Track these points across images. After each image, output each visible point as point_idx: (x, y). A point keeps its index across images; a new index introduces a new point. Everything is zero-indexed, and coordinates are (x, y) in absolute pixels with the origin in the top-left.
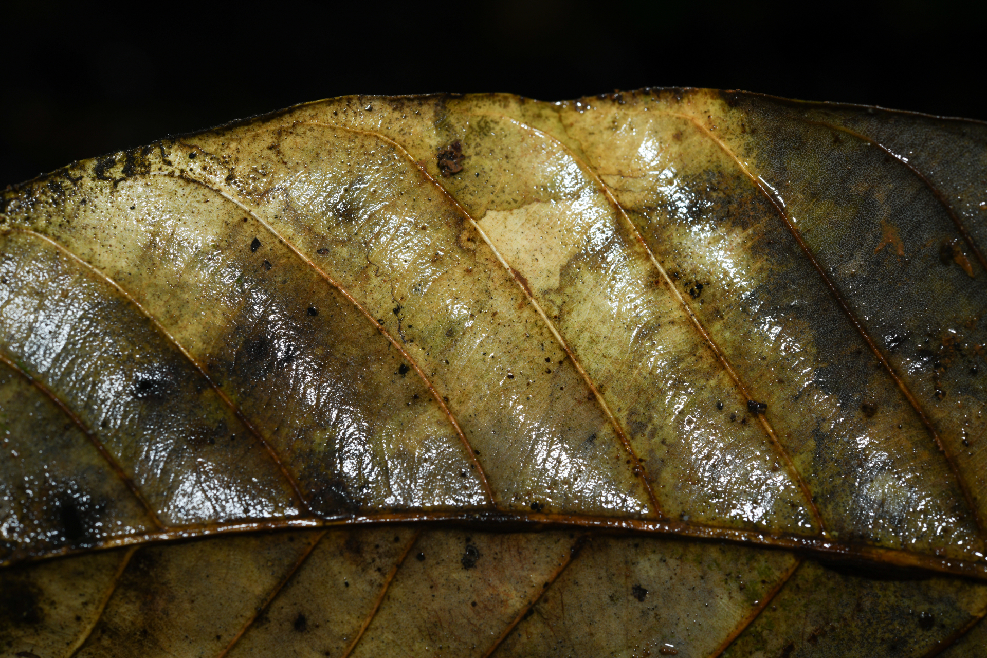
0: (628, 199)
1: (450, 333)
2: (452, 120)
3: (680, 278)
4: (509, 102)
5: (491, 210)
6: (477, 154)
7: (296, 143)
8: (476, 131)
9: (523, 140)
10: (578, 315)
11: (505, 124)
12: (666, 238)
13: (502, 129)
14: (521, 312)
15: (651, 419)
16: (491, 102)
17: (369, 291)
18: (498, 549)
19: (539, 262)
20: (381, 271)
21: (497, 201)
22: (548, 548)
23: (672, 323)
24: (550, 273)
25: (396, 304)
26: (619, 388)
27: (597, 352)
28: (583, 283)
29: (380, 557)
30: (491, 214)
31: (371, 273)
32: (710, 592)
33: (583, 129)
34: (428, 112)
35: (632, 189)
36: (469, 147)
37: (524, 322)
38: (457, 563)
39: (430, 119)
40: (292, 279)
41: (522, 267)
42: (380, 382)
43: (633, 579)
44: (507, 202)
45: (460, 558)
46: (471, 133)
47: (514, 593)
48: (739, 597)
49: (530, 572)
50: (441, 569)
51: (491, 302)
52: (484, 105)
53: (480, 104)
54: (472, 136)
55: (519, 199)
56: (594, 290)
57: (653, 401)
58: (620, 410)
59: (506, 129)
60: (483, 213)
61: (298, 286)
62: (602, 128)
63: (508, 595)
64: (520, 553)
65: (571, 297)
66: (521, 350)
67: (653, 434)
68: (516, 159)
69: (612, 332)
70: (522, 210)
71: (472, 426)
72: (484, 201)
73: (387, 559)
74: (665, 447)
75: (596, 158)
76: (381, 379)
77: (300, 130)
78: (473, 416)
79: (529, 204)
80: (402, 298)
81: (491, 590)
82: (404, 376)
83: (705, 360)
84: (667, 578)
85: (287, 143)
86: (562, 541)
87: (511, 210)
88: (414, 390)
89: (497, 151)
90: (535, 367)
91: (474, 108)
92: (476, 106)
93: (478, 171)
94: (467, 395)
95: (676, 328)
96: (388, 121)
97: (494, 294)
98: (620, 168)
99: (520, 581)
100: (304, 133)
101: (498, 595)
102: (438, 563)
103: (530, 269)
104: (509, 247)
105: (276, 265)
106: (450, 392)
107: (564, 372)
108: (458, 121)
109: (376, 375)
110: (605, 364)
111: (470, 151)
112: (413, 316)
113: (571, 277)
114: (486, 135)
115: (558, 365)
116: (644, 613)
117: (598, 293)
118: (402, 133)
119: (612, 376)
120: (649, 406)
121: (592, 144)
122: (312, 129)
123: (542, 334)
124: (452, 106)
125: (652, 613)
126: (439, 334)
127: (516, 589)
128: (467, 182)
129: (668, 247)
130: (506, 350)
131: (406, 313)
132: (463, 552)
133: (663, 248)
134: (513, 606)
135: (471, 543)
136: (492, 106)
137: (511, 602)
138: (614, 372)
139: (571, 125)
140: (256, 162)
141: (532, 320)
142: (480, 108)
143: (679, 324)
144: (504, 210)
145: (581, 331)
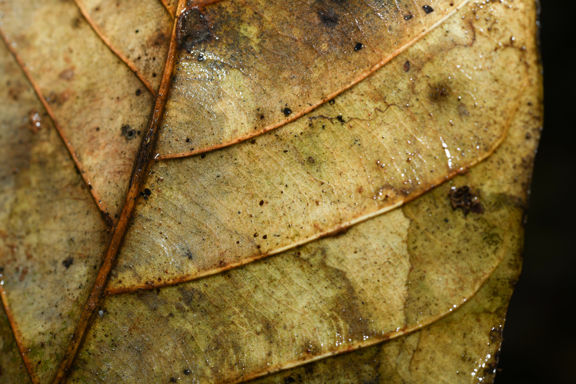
0: (391, 349)
1: (311, 161)
2: (504, 211)
3: (307, 373)
4: (513, 270)
5: (410, 224)
6: (467, 226)
7: (511, 62)
8: (490, 231)
9: (473, 272)
10: (298, 275)
11: (492, 259)
12: (347, 372)
13: (488, 255)
14: (311, 225)
15: (194, 310)
16: (515, 252)
17: (363, 98)
18: (127, 156)
19: (353, 253)
20: (379, 113)
21: (418, 232)
22: (115, 196)
23: (269, 354)
24: (341, 261)
25: (346, 120)
26: (226, 291)
27: (261, 282)
28: (326, 288)
29: (147, 60)
30: (406, 223)
31: (379, 104)
32: (50, 319)
33: (471, 329)
34: (515, 191)
35: (401, 355)
36: (475, 220)
37: (302, 225)
38: (128, 121)
39: (509, 190)
40: (391, 35)
41: (351, 237)
42: (284, 91)
43: (78, 260)
44: (416, 241)
45: (130, 124)
46: (489, 226)
47: (95, 161)
48: (38, 340)
49: (105, 177)
50: (128, 107)
51: (329, 202)
52: (513, 245)
53: (515, 241)
54: (485, 226)
55: (417, 253)
56: (317, 295)
57: (208, 317)
58: (206, 286)
59: (487, 259)
60: (408, 215)
61: (383, 40)
62: (467, 346)
63: (96, 157)
64: (119, 172)
65: (315, 273)
66: (281, 217)
67: (180, 308)
68: (455, 260)
69: (276, 300)
70: (405, 252)
71: (227, 159)
72: (420, 220)
73: (144, 65)
74: (166, 315)
75: (439, 332)
76: (286, 92)
77: (522, 68)
78: (236, 162)
79: (410, 260)
80: (351, 127)
81: (103, 144)
82: (282, 111)
83: (229, 372)
84: (70, 287)
85: (513, 55)
86: (115, 207)
87: (407, 242)
88: (268, 117)
89: (467, 245)
90: (264, 225)
91: (511, 234)
92: (513, 237)
93: (451, 222)
94: (254, 161)
95: (264, 355)
96: (514, 151)
97: (334, 207)
98: (424, 351)
99: (102, 168)
100: (518, 72)
101: (98, 149)
102: (131, 105)
103: (348, 243)
104: (371, 230)
105: (406, 24)
106: (259, 147)
107: (250, 248)
108: (502, 216)
109: (291, 88)
110: (250, 286)
111: (471, 220)
112: (333, 132)
113: (334, 278)
114: (484, 239)
115: (258, 244)
116: (55, 262)
117: (314, 298)
118: (501, 162)
119: (237, 289)
120: (205, 312)
121: (454, 334)
122: (520, 79)
123: (287, 237)
124: (517, 214)
125: (53, 269)
126: (312, 151)
127: (97, 164)
128: (440, 209)
129: (338, 371)
130: (285, 205)
131: (336, 126)
132: (133, 128)
133: (338, 367)
134: (87, 159)
135: (136, 135)
136: (512, 252)
137: (90, 158)
138: (241, 291)
139: (478, 320)
140: (502, 24)
141: (301, 232)
142: (511, 240)
143: (266, 359)
144: (408, 236)
145: (282, 273)
